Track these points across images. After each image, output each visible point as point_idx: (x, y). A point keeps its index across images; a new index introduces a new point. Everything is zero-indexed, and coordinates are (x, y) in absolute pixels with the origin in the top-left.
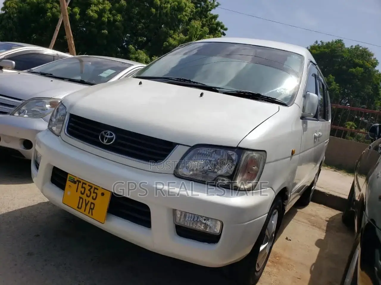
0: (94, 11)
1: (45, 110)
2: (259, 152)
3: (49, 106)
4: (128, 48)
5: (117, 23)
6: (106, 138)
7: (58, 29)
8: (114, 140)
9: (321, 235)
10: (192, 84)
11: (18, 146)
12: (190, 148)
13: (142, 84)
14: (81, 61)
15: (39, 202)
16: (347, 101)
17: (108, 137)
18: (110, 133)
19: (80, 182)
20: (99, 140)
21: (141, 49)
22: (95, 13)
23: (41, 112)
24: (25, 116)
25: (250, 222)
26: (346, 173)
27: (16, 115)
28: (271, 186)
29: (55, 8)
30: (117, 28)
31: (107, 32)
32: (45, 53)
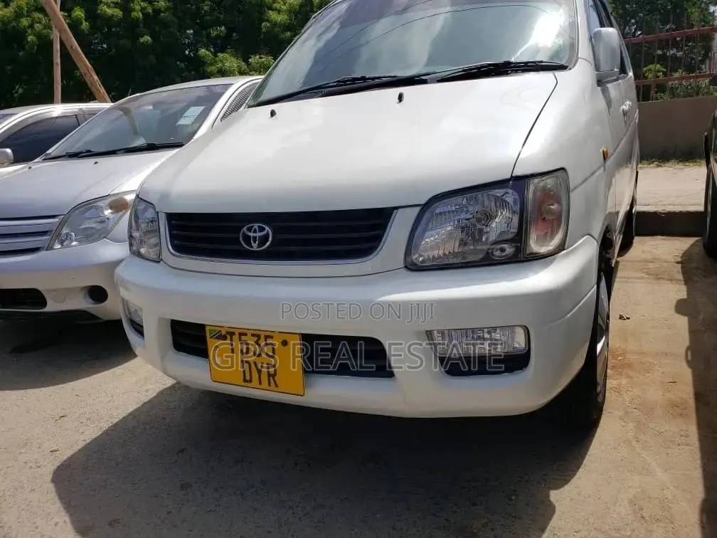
0: (112, 5)
1: (104, 221)
2: (555, 174)
3: (110, 211)
4: (197, 56)
5: (162, 14)
6: (255, 238)
7: (59, 61)
8: (270, 239)
9: (681, 292)
10: (371, 82)
11: (81, 303)
12: (422, 208)
13: (275, 114)
14: (126, 111)
15: (158, 390)
16: (635, 26)
17: (258, 234)
18: (259, 227)
19: (234, 333)
20: (241, 245)
21: (223, 51)
22: (116, 7)
23: (98, 226)
24: (74, 243)
25: (573, 311)
26: (681, 164)
27: (57, 247)
28: (588, 232)
29: (37, 23)
30: (165, 25)
31: (149, 38)
32: (55, 114)
